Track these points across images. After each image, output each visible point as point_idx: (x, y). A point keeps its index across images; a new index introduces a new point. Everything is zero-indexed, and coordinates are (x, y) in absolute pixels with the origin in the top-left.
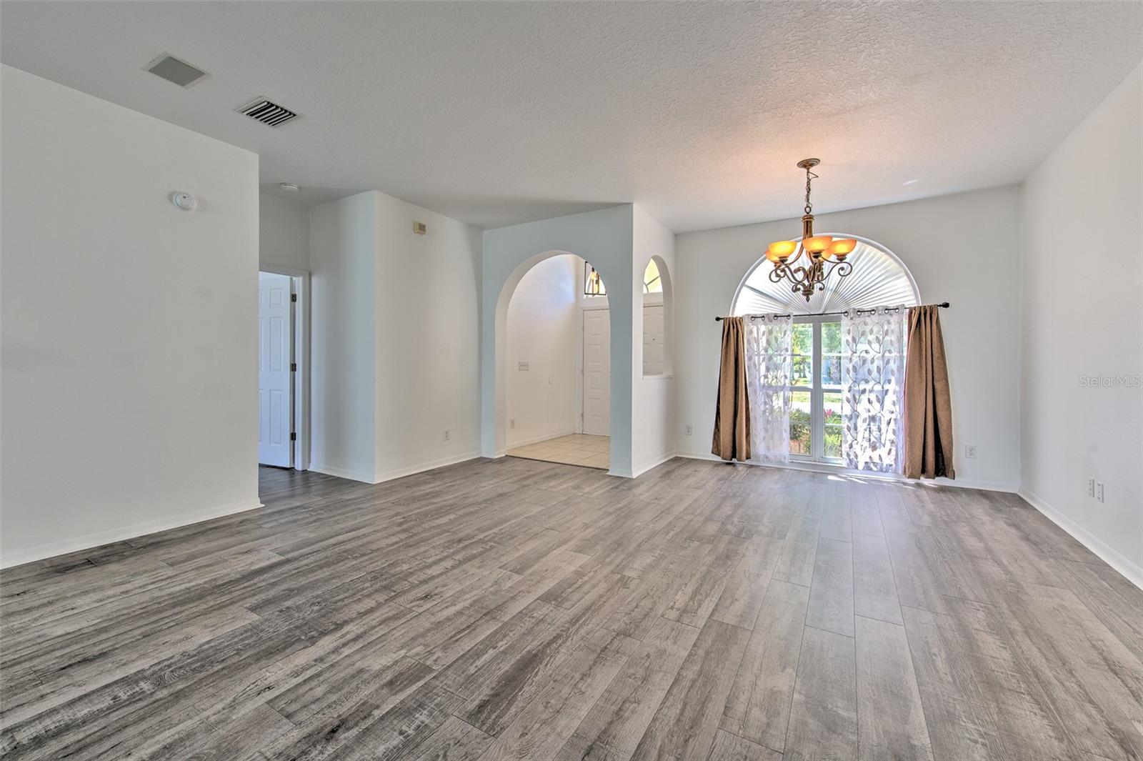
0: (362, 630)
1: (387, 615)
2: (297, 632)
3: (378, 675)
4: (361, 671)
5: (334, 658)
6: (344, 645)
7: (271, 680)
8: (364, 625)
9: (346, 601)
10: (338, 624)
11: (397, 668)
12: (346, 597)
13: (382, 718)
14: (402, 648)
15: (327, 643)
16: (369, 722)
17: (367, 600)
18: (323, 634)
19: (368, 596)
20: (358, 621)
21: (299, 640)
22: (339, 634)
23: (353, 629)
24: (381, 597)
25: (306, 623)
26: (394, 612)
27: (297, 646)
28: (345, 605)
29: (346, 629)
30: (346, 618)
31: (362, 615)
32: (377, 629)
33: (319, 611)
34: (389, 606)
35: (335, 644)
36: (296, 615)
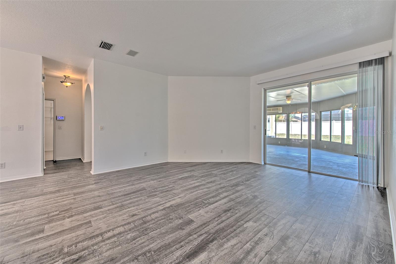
0: (158, 207)
1: (150, 211)
2: (176, 209)
3: (158, 197)
4: (161, 198)
5: (166, 201)
6: (164, 204)
7: (179, 199)
8: (157, 208)
9: (160, 218)
10: (164, 210)
11: (154, 197)
12: (160, 220)
13: (159, 191)
14: (150, 201)
15: (168, 205)
16: (161, 191)
17: (153, 218)
18: (169, 207)
19: (153, 219)
20: (159, 210)
21: (175, 207)
22: (165, 207)
23: (161, 208)
24: (149, 218)
25: (174, 211)
26: (147, 211)
27: (175, 205)
28: (161, 217)
29: (162, 208)
30: (162, 211)
31: (157, 212)
32: (154, 206)
33: (170, 216)
34: (147, 214)
35: (166, 204)
36: (177, 215)
